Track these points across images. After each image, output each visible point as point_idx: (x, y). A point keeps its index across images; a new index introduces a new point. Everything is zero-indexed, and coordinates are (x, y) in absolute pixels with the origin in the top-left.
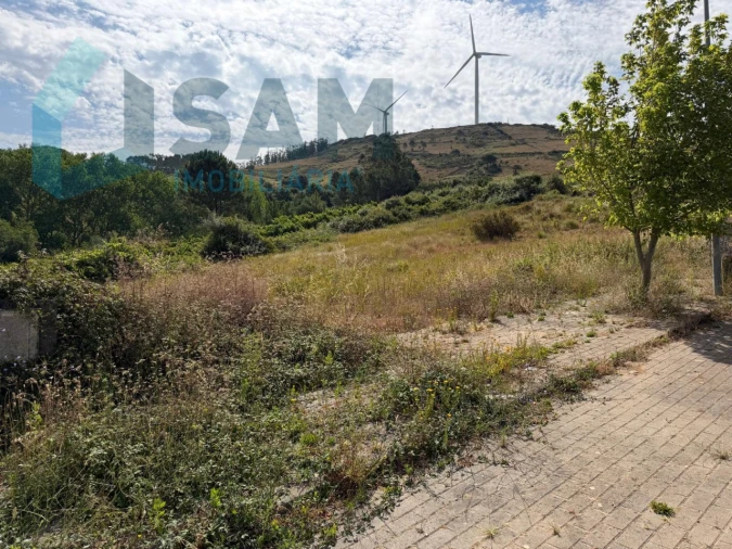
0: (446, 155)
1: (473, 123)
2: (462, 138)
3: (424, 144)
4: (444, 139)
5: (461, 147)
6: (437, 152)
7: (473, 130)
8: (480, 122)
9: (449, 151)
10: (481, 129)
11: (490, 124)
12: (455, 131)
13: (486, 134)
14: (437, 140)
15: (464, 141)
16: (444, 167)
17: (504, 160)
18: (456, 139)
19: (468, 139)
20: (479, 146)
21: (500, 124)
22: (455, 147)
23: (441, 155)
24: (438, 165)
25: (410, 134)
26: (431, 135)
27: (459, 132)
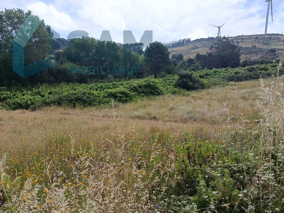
0: (249, 48)
1: (264, 34)
2: (258, 40)
3: (238, 43)
4: (248, 41)
5: (257, 45)
6: (244, 46)
7: (263, 37)
8: (267, 33)
9: (250, 46)
10: (268, 36)
11: (273, 34)
12: (255, 37)
13: (270, 39)
14: (245, 41)
15: (259, 42)
16: (248, 54)
17: (280, 52)
18: (255, 40)
19: (261, 41)
20: (267, 44)
21: (278, 34)
22: (254, 44)
23: (246, 48)
24: (245, 53)
25: (231, 37)
26: (242, 38)
27: (257, 38)
